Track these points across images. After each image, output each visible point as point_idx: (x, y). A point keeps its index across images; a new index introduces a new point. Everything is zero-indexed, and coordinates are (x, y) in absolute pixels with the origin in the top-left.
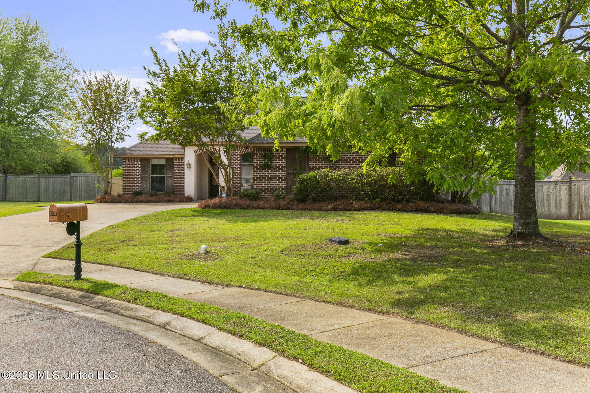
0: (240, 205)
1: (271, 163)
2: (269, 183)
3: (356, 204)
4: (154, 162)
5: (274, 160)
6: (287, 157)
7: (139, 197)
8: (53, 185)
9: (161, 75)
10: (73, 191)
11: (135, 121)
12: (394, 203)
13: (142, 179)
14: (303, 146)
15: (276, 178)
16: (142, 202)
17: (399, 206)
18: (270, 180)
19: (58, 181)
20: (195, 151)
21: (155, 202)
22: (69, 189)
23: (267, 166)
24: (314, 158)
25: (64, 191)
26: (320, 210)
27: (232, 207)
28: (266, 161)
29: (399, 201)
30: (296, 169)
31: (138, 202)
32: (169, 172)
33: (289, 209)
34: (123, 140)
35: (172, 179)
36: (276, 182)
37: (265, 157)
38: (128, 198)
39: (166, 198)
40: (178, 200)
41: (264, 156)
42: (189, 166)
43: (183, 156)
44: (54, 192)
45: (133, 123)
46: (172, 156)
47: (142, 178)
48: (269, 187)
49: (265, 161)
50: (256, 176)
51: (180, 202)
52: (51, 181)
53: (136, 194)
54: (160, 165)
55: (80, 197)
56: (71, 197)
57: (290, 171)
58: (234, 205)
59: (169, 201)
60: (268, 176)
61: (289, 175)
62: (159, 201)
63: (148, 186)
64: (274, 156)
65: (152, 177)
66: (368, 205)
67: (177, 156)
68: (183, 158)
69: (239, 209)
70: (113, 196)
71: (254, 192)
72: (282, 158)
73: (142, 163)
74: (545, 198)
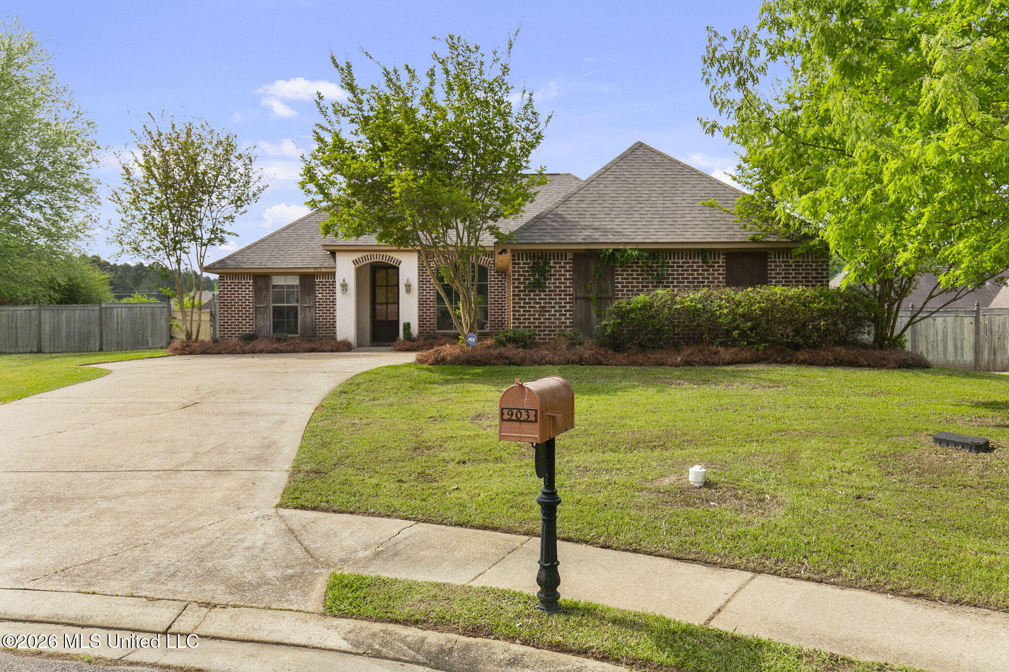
0: (507, 358)
1: (545, 279)
2: (543, 315)
3: (726, 354)
4: (277, 281)
5: (551, 275)
6: (574, 270)
7: (254, 343)
8: (68, 323)
9: (351, 111)
10: (104, 335)
11: (246, 207)
12: (790, 351)
13: (256, 311)
14: (607, 250)
15: (554, 307)
16: (261, 352)
17: (802, 355)
18: (543, 310)
19: (77, 316)
20: (355, 262)
21: (287, 352)
22: (97, 330)
23: (538, 286)
24: (624, 271)
25: (89, 333)
26: (663, 364)
27: (493, 362)
28: (537, 277)
29: (797, 347)
30: (590, 292)
31: (253, 352)
32: (307, 298)
33: (600, 363)
34: (222, 241)
35: (312, 310)
36: (554, 315)
37: (535, 269)
38: (235, 345)
39: (307, 345)
40: (328, 347)
41: (533, 267)
42: (344, 286)
43: (333, 270)
44: (68, 337)
45: (241, 210)
46: (313, 270)
47: (256, 308)
48: (542, 323)
49: (533, 275)
50: (517, 303)
51: (332, 351)
52: (64, 315)
53: (250, 338)
54: (288, 286)
55: (118, 343)
56: (101, 343)
57: (580, 294)
58: (496, 358)
59: (313, 350)
60: (540, 303)
61: (578, 301)
62: (294, 351)
63: (267, 323)
64: (551, 267)
65: (274, 307)
66: (747, 354)
67: (323, 270)
68: (334, 274)
69: (505, 364)
70: (203, 341)
71: (527, 333)
72: (565, 271)
73: (255, 283)
74: (940, 338)
